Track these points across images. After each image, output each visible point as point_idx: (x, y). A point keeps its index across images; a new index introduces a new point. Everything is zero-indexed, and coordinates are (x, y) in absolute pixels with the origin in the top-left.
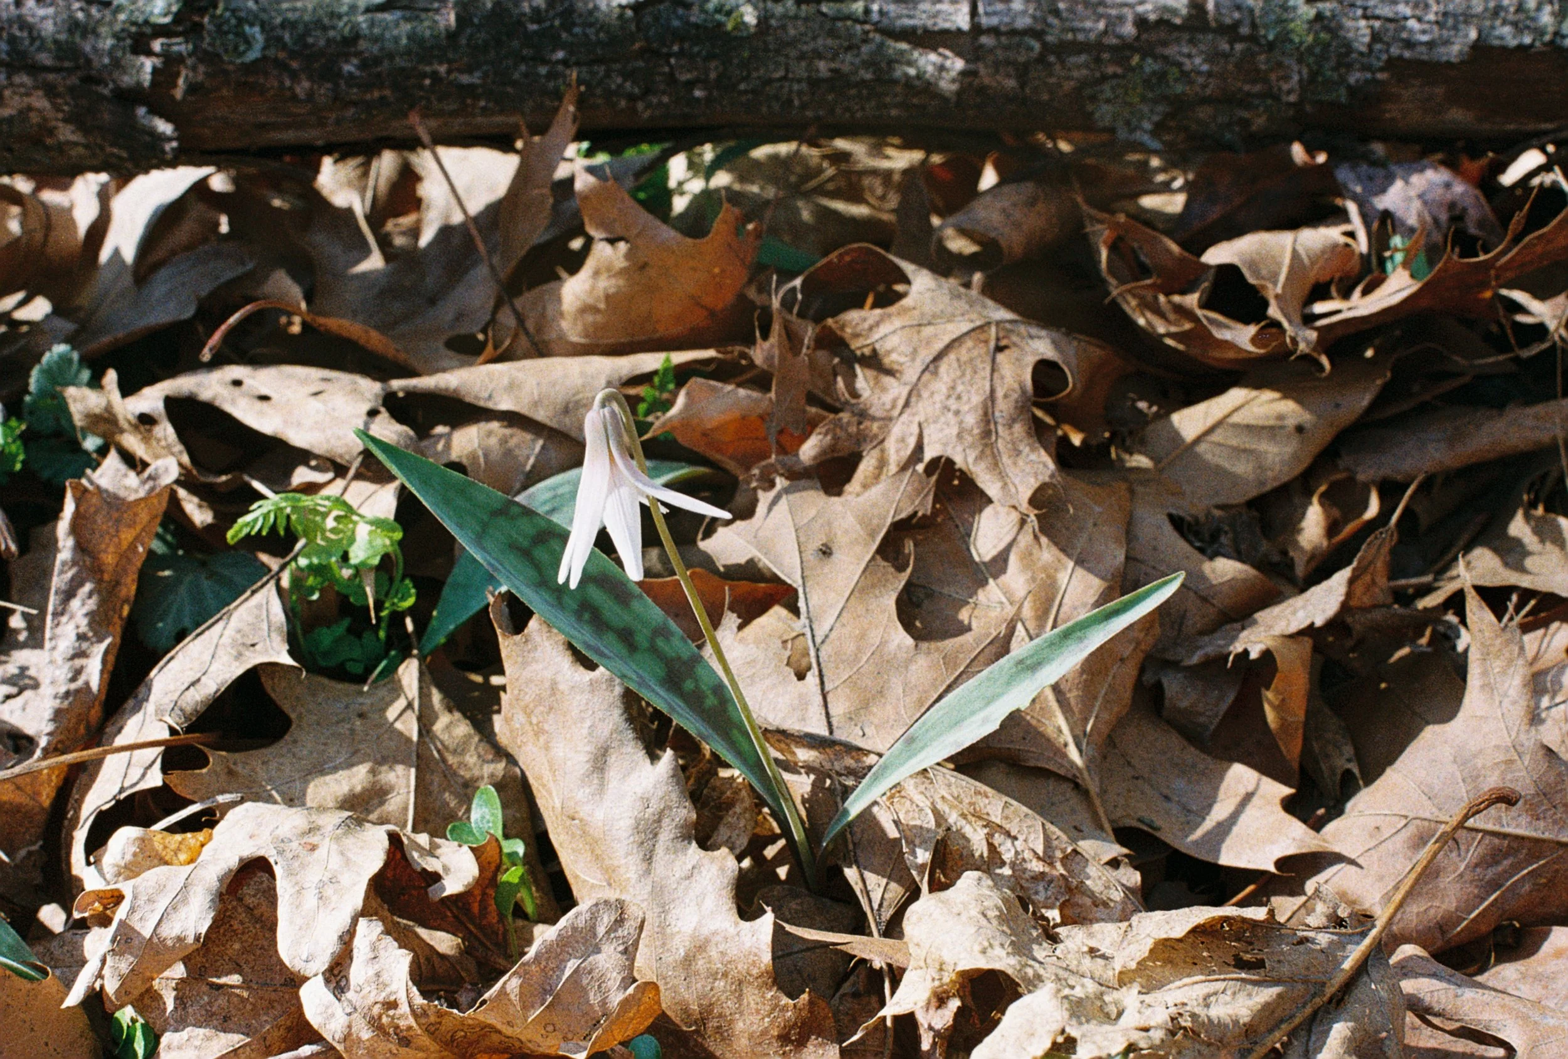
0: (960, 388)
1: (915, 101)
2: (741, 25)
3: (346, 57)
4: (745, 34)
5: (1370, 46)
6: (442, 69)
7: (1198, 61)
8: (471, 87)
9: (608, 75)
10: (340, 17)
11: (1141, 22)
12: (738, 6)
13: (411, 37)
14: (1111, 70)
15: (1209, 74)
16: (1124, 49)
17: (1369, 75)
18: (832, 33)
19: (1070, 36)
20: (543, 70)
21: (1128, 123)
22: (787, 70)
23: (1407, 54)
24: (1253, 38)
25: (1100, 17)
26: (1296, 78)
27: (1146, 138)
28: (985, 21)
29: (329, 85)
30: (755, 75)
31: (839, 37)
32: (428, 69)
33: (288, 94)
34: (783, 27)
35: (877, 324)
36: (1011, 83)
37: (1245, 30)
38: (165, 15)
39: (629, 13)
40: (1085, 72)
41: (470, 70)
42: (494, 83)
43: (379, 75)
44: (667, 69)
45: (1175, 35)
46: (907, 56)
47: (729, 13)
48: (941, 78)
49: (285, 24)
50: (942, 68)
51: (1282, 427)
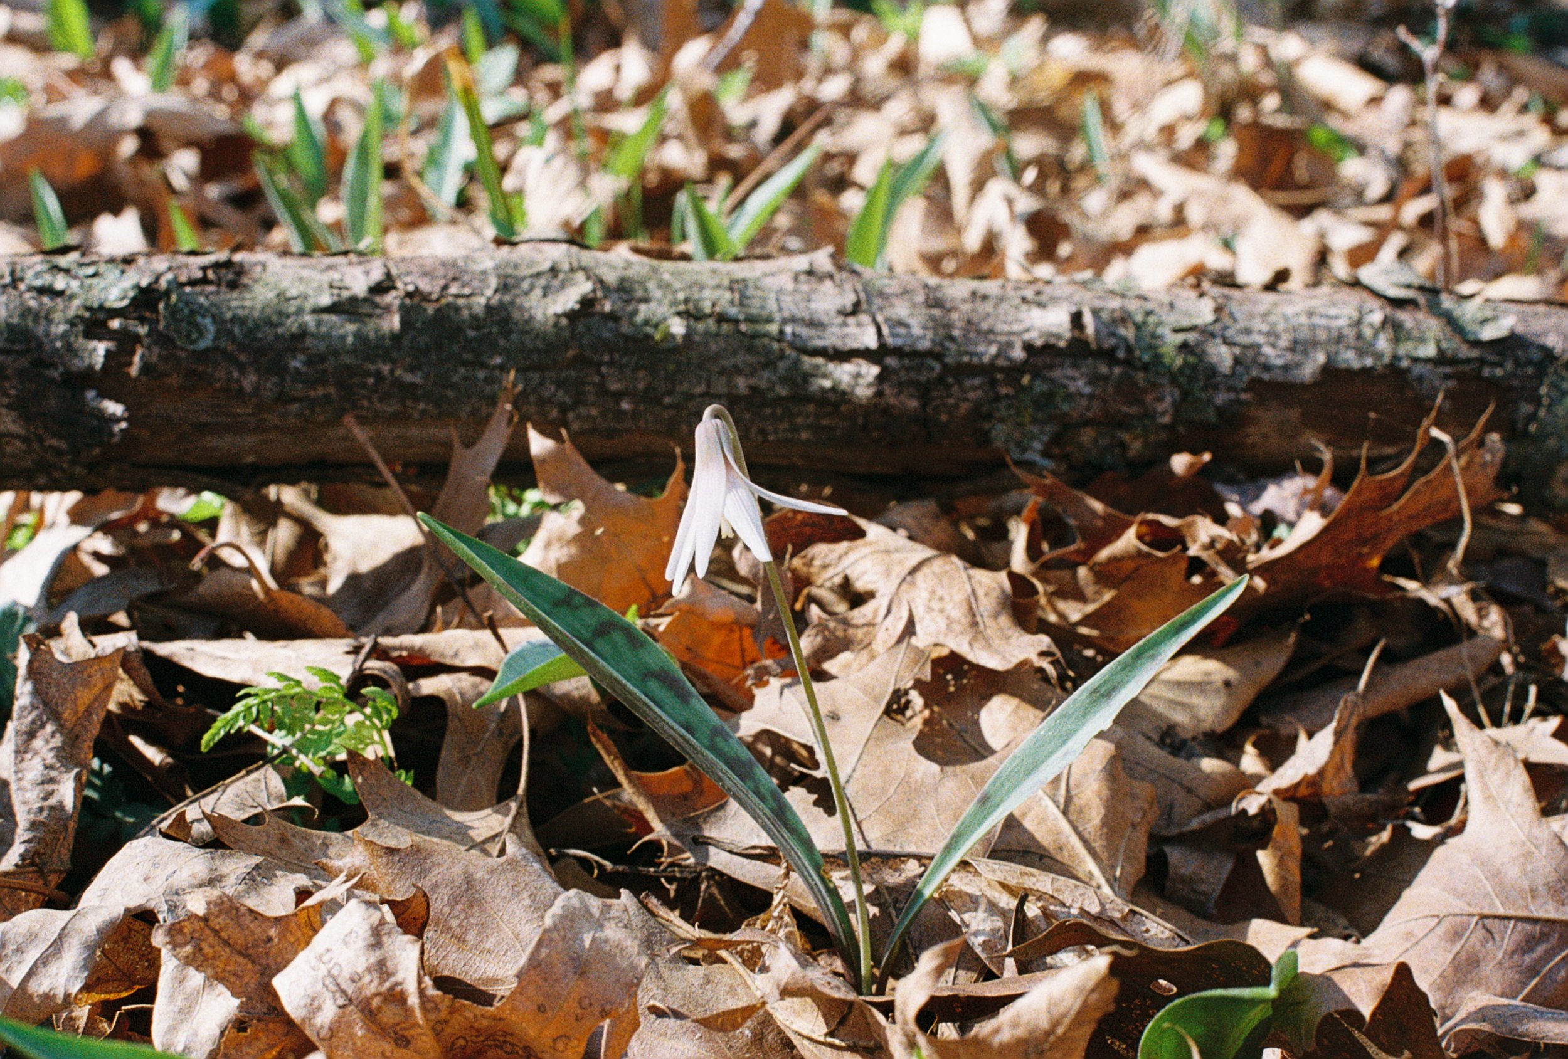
0: (940, 592)
1: (825, 422)
2: (669, 336)
3: (293, 352)
4: (671, 345)
5: (1234, 367)
6: (386, 368)
7: (1081, 383)
8: (414, 386)
9: (541, 384)
10: (288, 316)
11: (1028, 347)
12: (665, 319)
13: (357, 335)
14: (1004, 390)
15: (1091, 397)
16: (1014, 370)
17: (1232, 396)
18: (750, 350)
19: (966, 359)
20: (481, 374)
21: (1019, 444)
22: (709, 385)
23: (1266, 376)
24: (1128, 363)
25: (991, 343)
26: (1168, 399)
27: (1037, 458)
28: (890, 341)
29: (275, 380)
30: (678, 388)
31: (756, 353)
32: (372, 367)
33: (236, 386)
34: (706, 344)
35: (846, 553)
36: (913, 403)
37: (1121, 354)
38: (123, 299)
39: (564, 321)
40: (979, 393)
41: (411, 369)
42: (435, 384)
43: (325, 371)
44: (597, 379)
45: (1058, 360)
46: (823, 369)
47: (656, 326)
48: (856, 385)
49: (235, 319)
50: (858, 375)
51: (1210, 683)
